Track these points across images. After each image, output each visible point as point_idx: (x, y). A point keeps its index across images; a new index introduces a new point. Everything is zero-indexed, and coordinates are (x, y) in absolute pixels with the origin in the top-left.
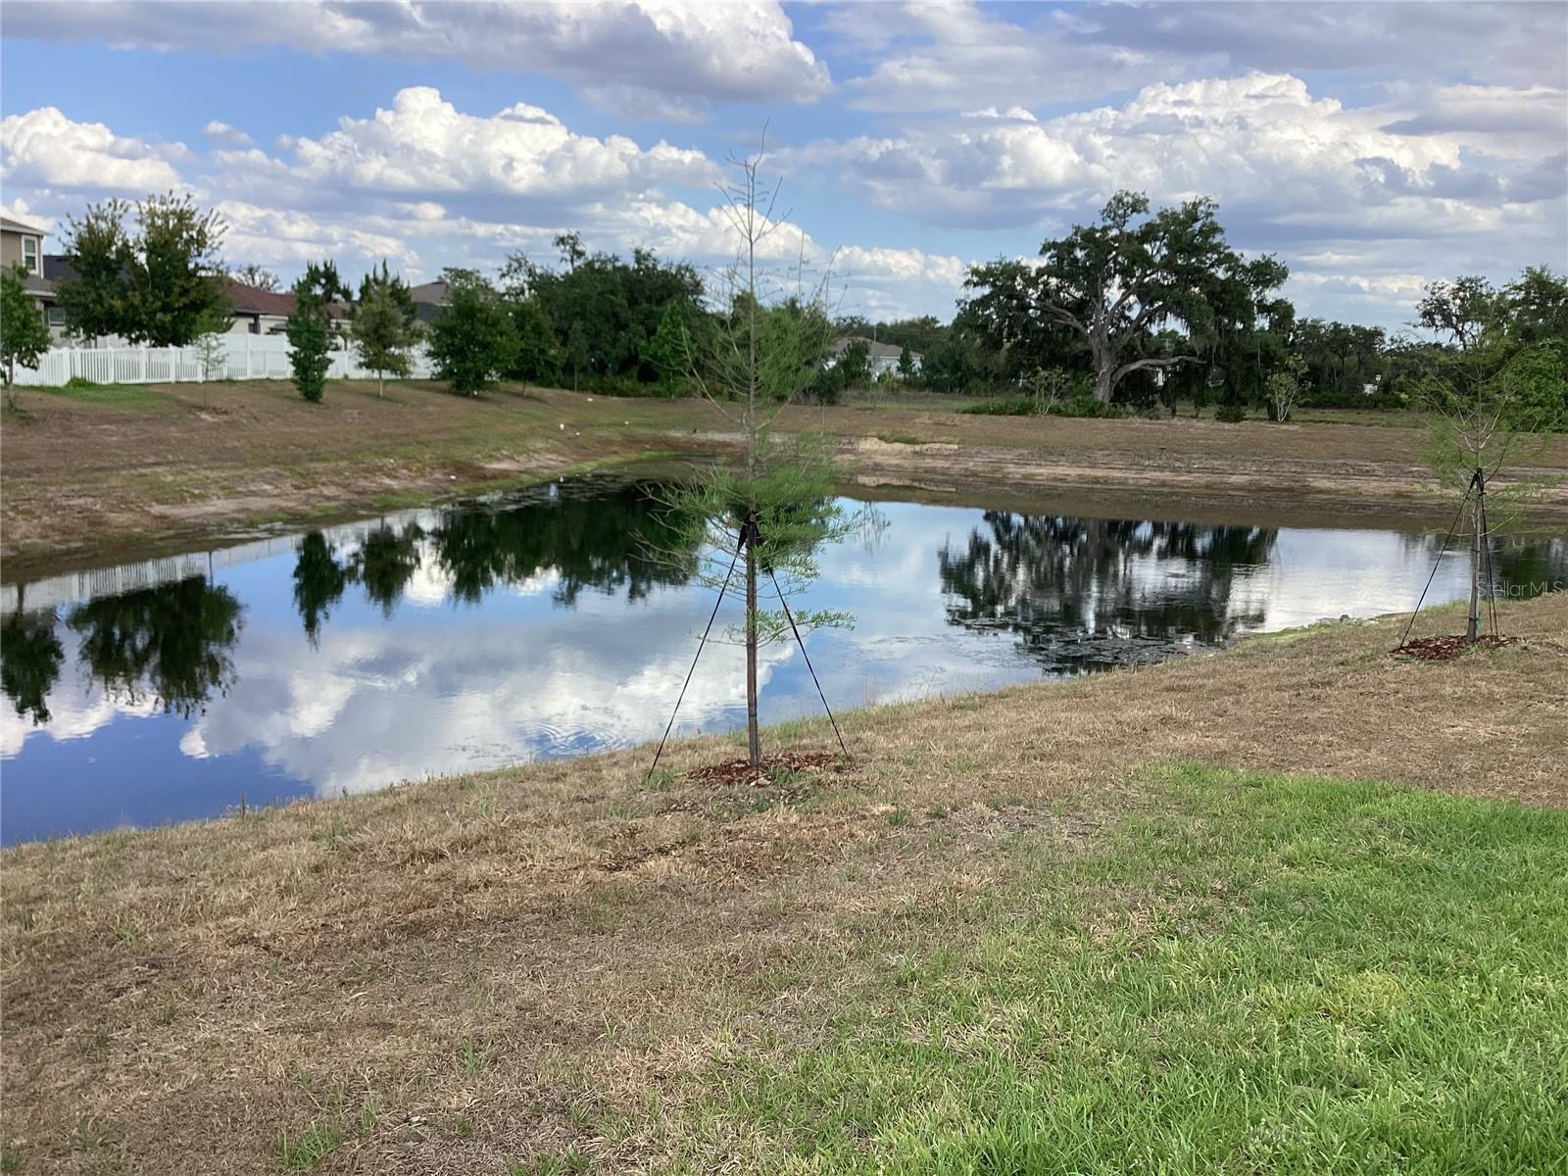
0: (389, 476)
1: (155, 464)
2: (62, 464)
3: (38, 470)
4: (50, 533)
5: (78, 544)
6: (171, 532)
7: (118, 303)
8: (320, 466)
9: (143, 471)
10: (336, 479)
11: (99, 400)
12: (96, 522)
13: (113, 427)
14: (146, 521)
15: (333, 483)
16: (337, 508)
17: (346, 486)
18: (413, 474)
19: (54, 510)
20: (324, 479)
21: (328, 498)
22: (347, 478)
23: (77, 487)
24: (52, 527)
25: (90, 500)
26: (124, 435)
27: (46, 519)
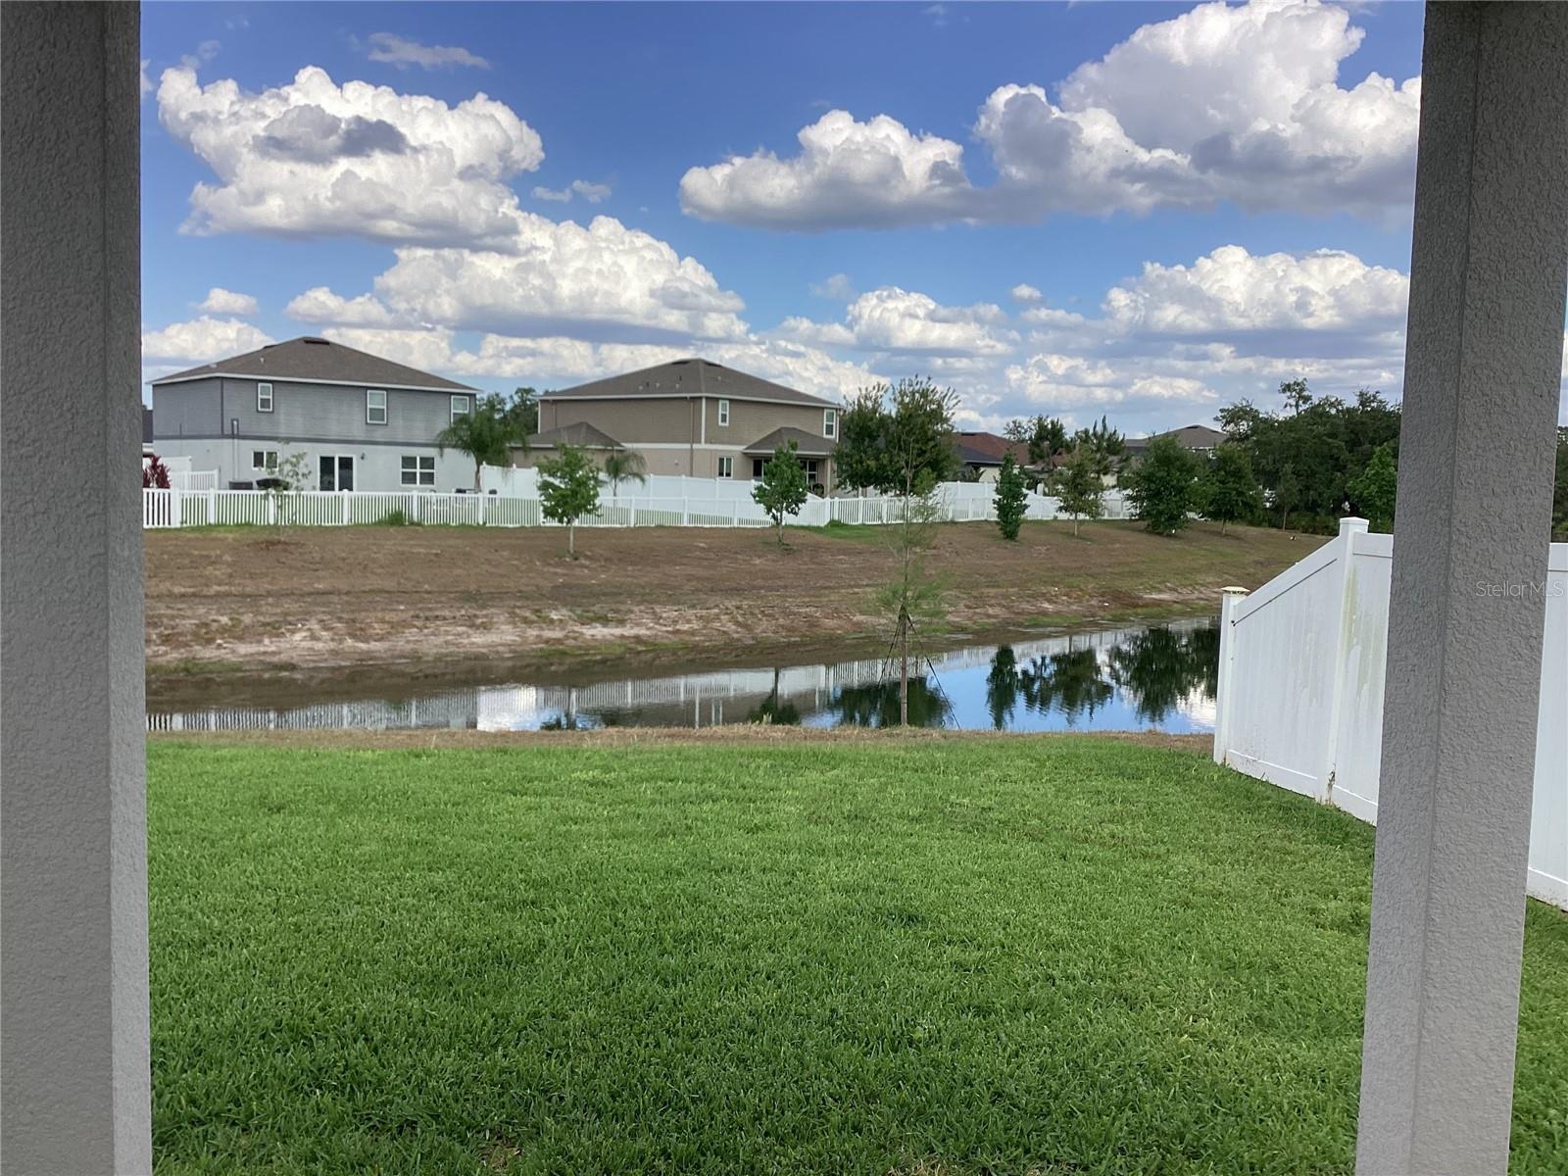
0: (1049, 601)
1: (867, 585)
2: (803, 584)
3: (785, 587)
4: (780, 630)
5: (798, 639)
6: (863, 635)
7: (872, 463)
8: (992, 591)
9: (856, 590)
10: (1003, 602)
11: (845, 537)
12: (813, 624)
13: (847, 558)
14: (848, 626)
15: (999, 605)
16: (994, 624)
17: (1007, 608)
18: (1072, 601)
19: (786, 614)
20: (993, 602)
21: (989, 616)
22: (1013, 601)
23: (807, 599)
24: (782, 626)
25: (813, 609)
26: (853, 563)
27: (781, 621)
